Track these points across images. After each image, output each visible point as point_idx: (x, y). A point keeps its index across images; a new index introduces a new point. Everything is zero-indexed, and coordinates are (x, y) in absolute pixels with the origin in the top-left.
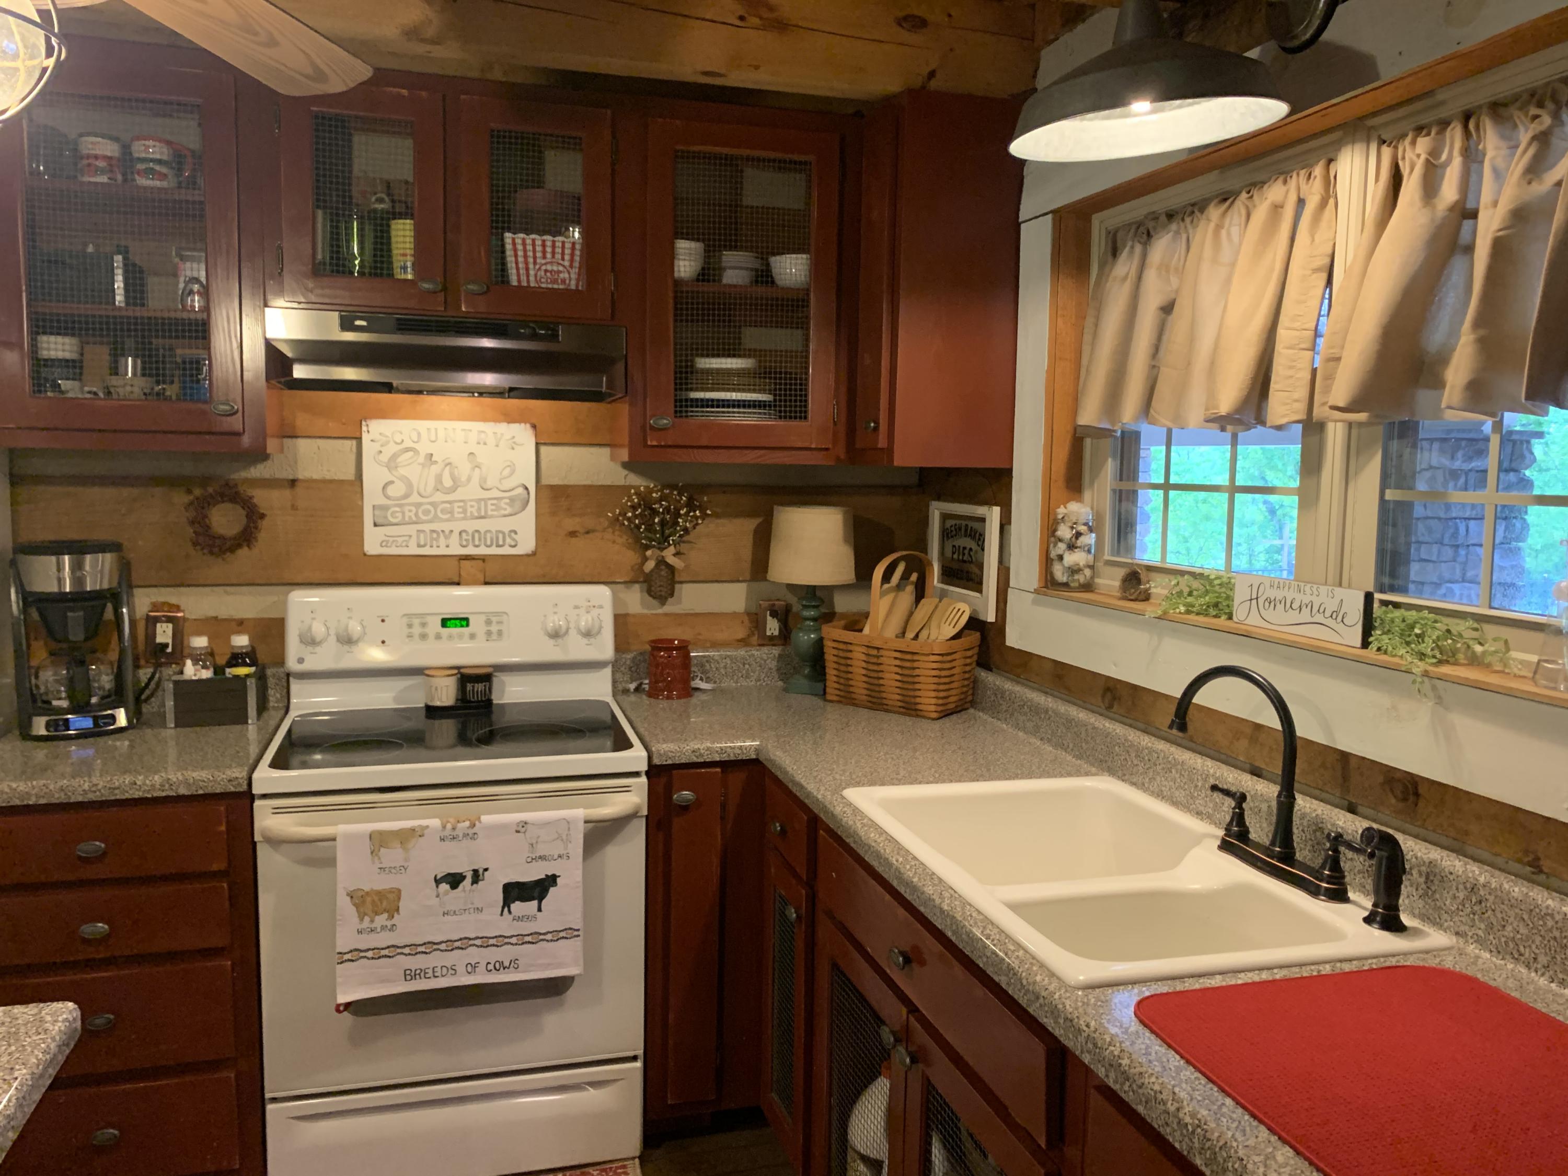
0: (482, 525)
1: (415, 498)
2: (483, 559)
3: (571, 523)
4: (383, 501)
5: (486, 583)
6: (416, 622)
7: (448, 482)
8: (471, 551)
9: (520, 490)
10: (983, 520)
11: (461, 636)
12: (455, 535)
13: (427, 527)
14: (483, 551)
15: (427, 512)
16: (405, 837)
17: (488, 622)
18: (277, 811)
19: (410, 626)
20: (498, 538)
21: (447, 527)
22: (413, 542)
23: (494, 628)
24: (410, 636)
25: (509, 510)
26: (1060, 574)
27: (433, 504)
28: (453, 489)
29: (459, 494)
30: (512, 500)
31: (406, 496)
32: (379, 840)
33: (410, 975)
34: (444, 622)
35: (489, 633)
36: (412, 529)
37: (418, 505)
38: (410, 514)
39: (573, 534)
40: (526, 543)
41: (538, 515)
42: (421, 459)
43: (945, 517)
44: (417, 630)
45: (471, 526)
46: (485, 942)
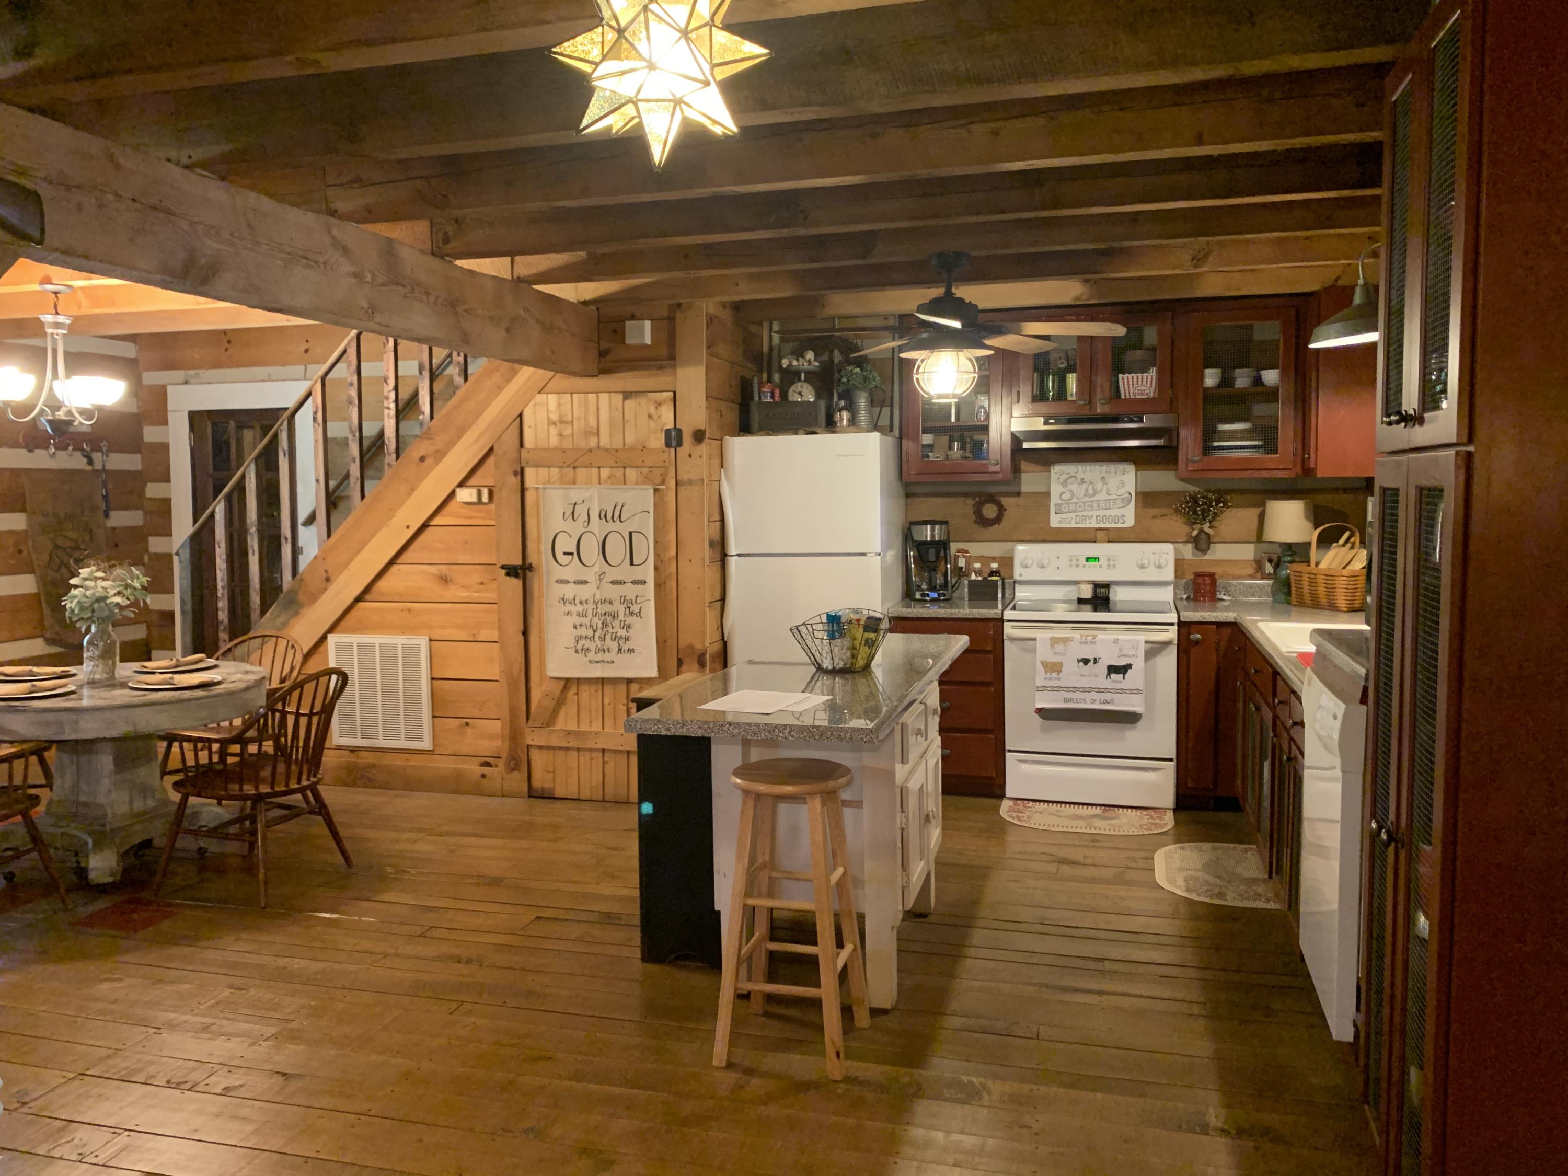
0: (1107, 513)
1: (1075, 500)
2: (1107, 529)
3: (1151, 511)
4: (1060, 502)
5: (1109, 542)
6: (1074, 559)
7: (1091, 492)
8: (1101, 525)
9: (1127, 495)
11: (1095, 566)
12: (1094, 518)
14: (1107, 525)
15: (1080, 507)
16: (1065, 640)
17: (1109, 560)
18: (1013, 627)
19: (1071, 561)
20: (1115, 519)
21: (1090, 514)
22: (1073, 521)
23: (1111, 563)
24: (1071, 566)
25: (1121, 505)
27: (1084, 503)
28: (1093, 495)
29: (1097, 497)
30: (1123, 500)
31: (1070, 499)
32: (1054, 641)
33: (1066, 700)
34: (1087, 559)
35: (1109, 565)
36: (1073, 515)
37: (1076, 503)
38: (1072, 507)
39: (1155, 517)
40: (1130, 522)
41: (1136, 508)
42: (1079, 481)
44: (1074, 563)
45: (1102, 513)
46: (1099, 691)
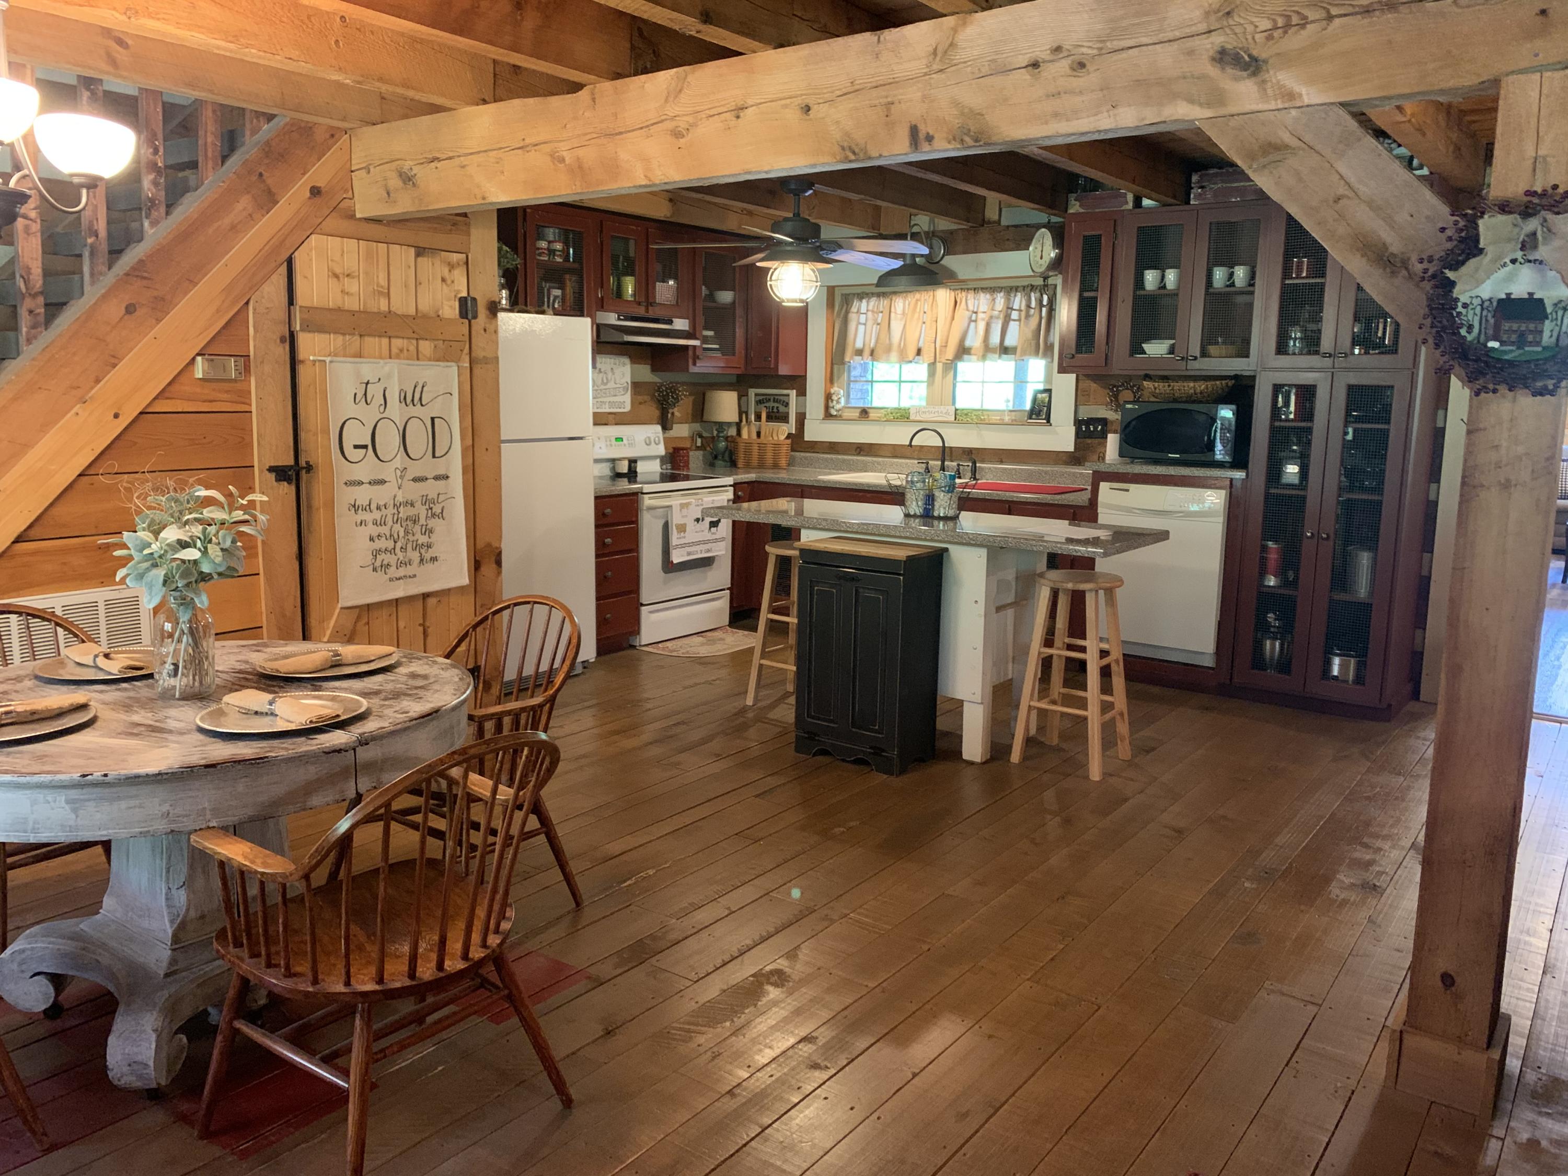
0: (615, 399)
2: (615, 414)
3: (640, 398)
5: (623, 424)
6: (608, 439)
7: (605, 381)
8: (611, 410)
9: (626, 384)
10: (788, 395)
11: (621, 445)
12: (608, 403)
13: (599, 400)
14: (615, 410)
15: (599, 393)
16: (687, 505)
17: (628, 439)
19: (607, 441)
20: (619, 405)
21: (604, 400)
23: (630, 442)
24: (607, 445)
25: (623, 393)
26: (834, 412)
27: (601, 390)
28: (606, 384)
29: (609, 385)
30: (624, 388)
32: (682, 506)
33: (689, 554)
34: (616, 439)
35: (628, 444)
39: (642, 403)
40: (627, 408)
41: (631, 395)
42: (598, 371)
43: (756, 395)
44: (609, 443)
45: (611, 399)
46: (705, 542)
